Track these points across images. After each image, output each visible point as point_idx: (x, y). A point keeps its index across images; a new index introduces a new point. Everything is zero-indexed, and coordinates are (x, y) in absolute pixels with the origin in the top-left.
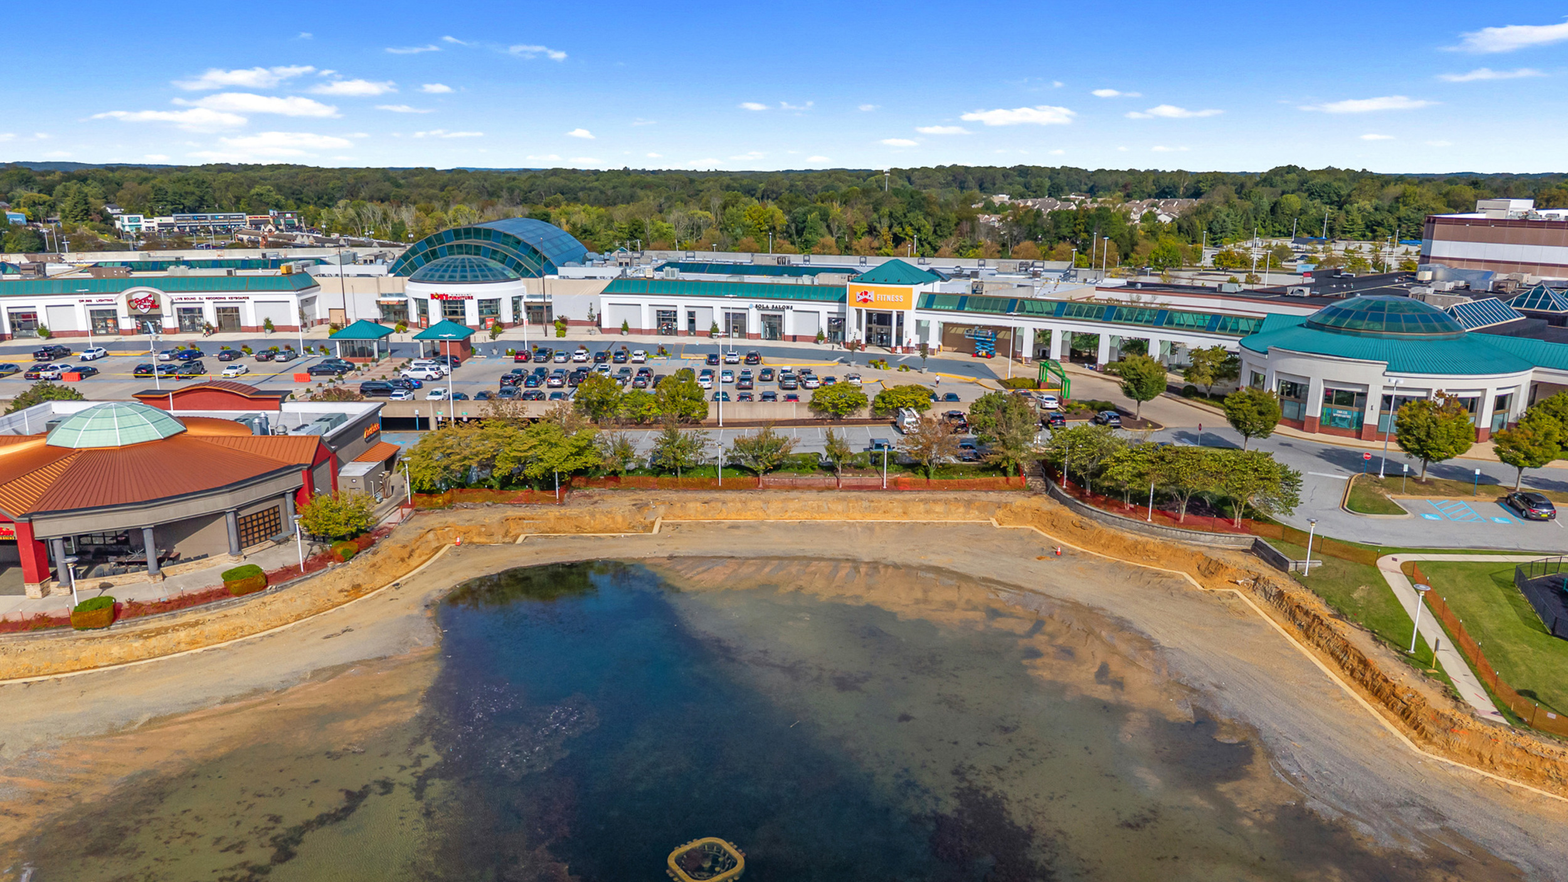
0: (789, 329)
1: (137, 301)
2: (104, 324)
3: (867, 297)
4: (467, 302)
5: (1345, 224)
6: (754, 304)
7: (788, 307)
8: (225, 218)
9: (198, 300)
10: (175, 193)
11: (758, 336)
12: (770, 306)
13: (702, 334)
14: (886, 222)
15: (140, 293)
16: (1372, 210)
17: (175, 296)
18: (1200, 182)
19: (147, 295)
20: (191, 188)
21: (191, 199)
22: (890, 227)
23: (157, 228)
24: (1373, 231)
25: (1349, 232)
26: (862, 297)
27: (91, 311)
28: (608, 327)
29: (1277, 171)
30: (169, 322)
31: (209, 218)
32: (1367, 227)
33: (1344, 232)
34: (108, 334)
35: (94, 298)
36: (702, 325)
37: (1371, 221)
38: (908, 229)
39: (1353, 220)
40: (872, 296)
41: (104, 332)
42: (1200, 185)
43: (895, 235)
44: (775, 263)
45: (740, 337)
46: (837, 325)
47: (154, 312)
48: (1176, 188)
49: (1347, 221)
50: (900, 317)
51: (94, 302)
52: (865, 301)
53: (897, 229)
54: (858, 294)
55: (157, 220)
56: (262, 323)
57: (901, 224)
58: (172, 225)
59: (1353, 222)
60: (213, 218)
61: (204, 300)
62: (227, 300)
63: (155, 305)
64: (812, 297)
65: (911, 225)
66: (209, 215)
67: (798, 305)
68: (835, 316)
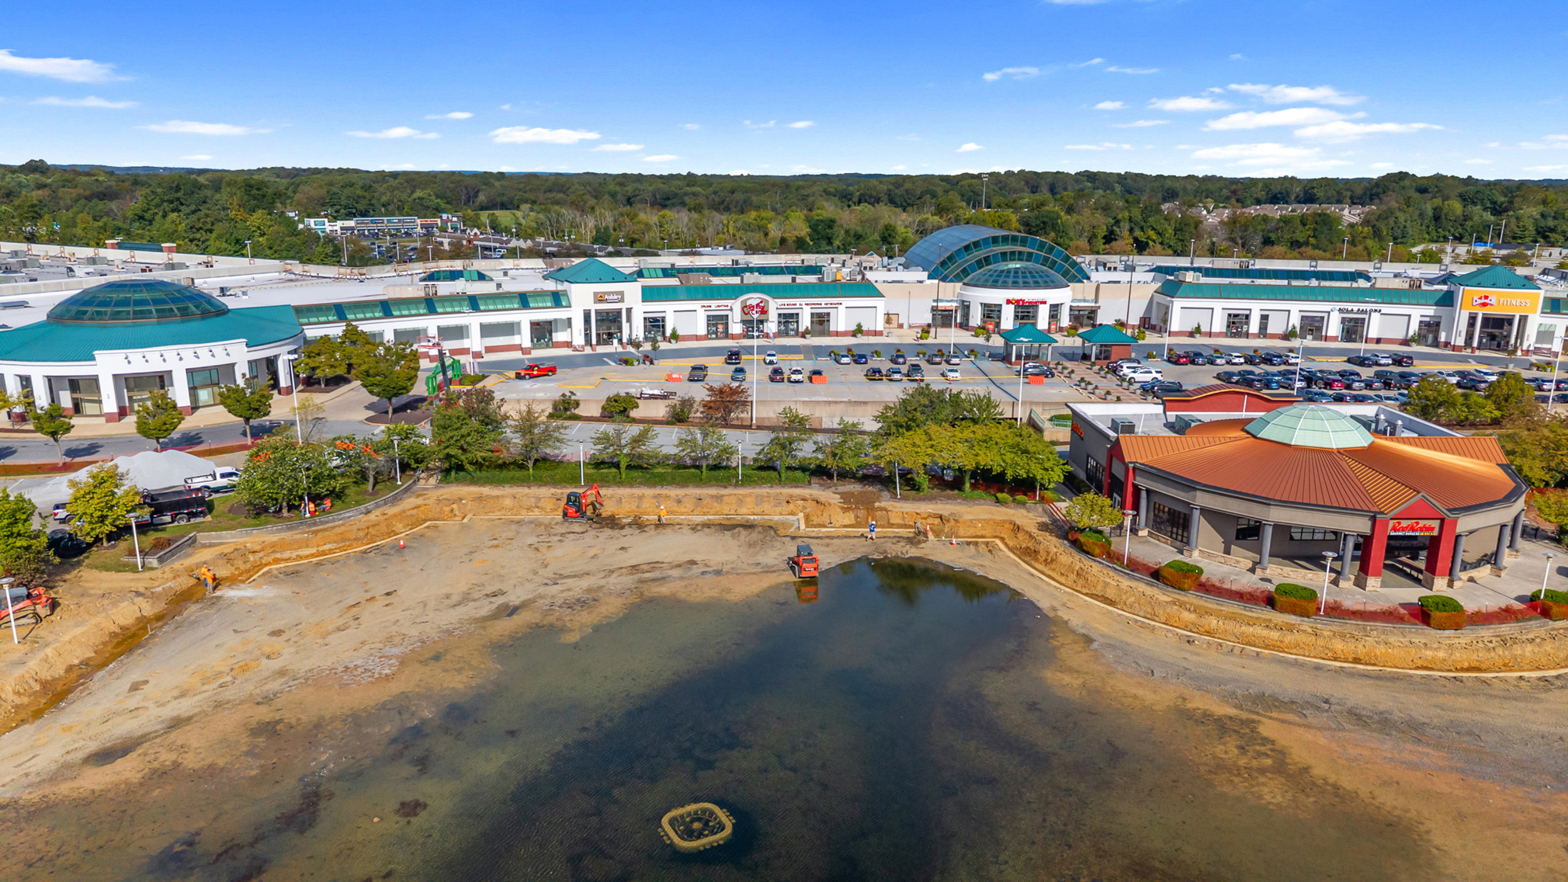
0: (1373, 334)
1: (752, 307)
2: (714, 329)
3: (1486, 301)
4: (1041, 306)
5: (1516, 229)
6: (1338, 308)
7: (1376, 311)
8: (400, 221)
9: (798, 306)
10: (348, 197)
11: (1335, 339)
12: (1355, 309)
13: (1274, 336)
14: (1126, 226)
15: (754, 299)
16: (1538, 217)
17: (780, 301)
18: (1313, 188)
19: (759, 301)
20: (359, 192)
21: (363, 202)
22: (1131, 230)
23: (339, 232)
24: (1545, 237)
25: (1521, 238)
26: (1479, 301)
27: (708, 316)
28: (1177, 330)
29: (1390, 178)
30: (772, 327)
31: (385, 222)
32: (1538, 233)
33: (1515, 238)
34: (717, 338)
35: (714, 304)
36: (1276, 326)
37: (1542, 228)
38: (1151, 233)
39: (1524, 226)
40: (1493, 300)
41: (714, 336)
42: (1315, 191)
43: (1136, 240)
44: (1237, 267)
45: (1314, 339)
46: (1431, 328)
47: (763, 317)
48: (1288, 194)
49: (1518, 227)
50: (1523, 319)
51: (713, 308)
52: (1485, 305)
53: (1138, 233)
54: (1476, 298)
55: (339, 224)
56: (854, 328)
57: (1142, 229)
58: (352, 229)
59: (1525, 229)
60: (389, 221)
61: (804, 306)
62: (823, 306)
63: (764, 311)
64: (1403, 300)
65: (1153, 229)
66: (385, 219)
67: (1386, 309)
68: (1428, 319)
